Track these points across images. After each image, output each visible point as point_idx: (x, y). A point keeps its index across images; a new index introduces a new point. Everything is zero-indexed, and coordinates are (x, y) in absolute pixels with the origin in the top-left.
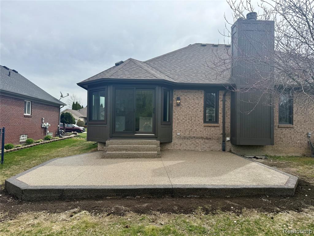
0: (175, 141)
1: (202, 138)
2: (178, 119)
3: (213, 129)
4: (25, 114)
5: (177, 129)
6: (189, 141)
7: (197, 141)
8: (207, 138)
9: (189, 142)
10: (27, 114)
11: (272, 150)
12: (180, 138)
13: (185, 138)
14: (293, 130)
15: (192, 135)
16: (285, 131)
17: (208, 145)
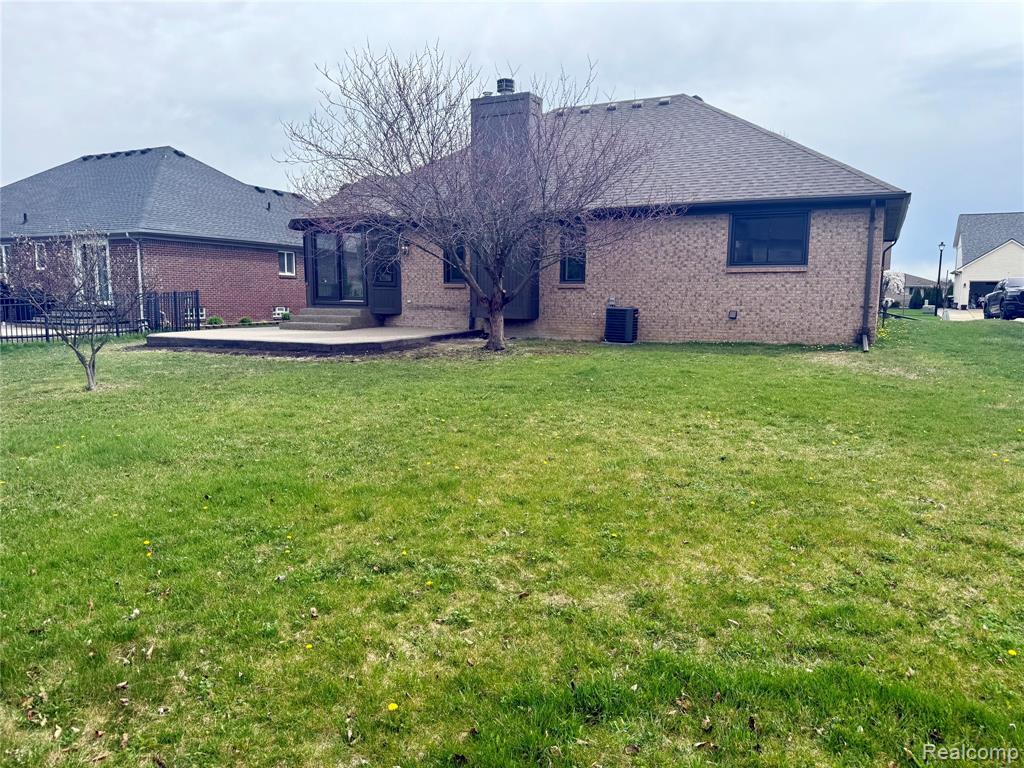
0: (405, 312)
1: (442, 308)
2: (408, 277)
3: (457, 292)
4: (281, 274)
5: (409, 294)
6: (424, 312)
7: (436, 312)
8: (449, 309)
9: (423, 314)
10: (287, 274)
11: (547, 329)
12: (411, 307)
13: (418, 308)
14: (583, 292)
15: (428, 303)
16: (571, 296)
17: (450, 320)
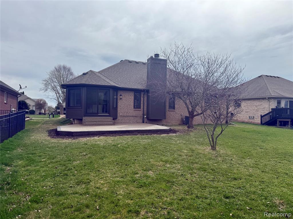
0: (119, 118)
1: (133, 116)
2: (120, 106)
3: (138, 112)
5: (120, 112)
7: (130, 118)
8: (135, 117)
9: (126, 118)
11: (165, 122)
12: (121, 116)
13: (124, 116)
14: (175, 112)
15: (128, 115)
16: (172, 113)
17: (135, 120)
